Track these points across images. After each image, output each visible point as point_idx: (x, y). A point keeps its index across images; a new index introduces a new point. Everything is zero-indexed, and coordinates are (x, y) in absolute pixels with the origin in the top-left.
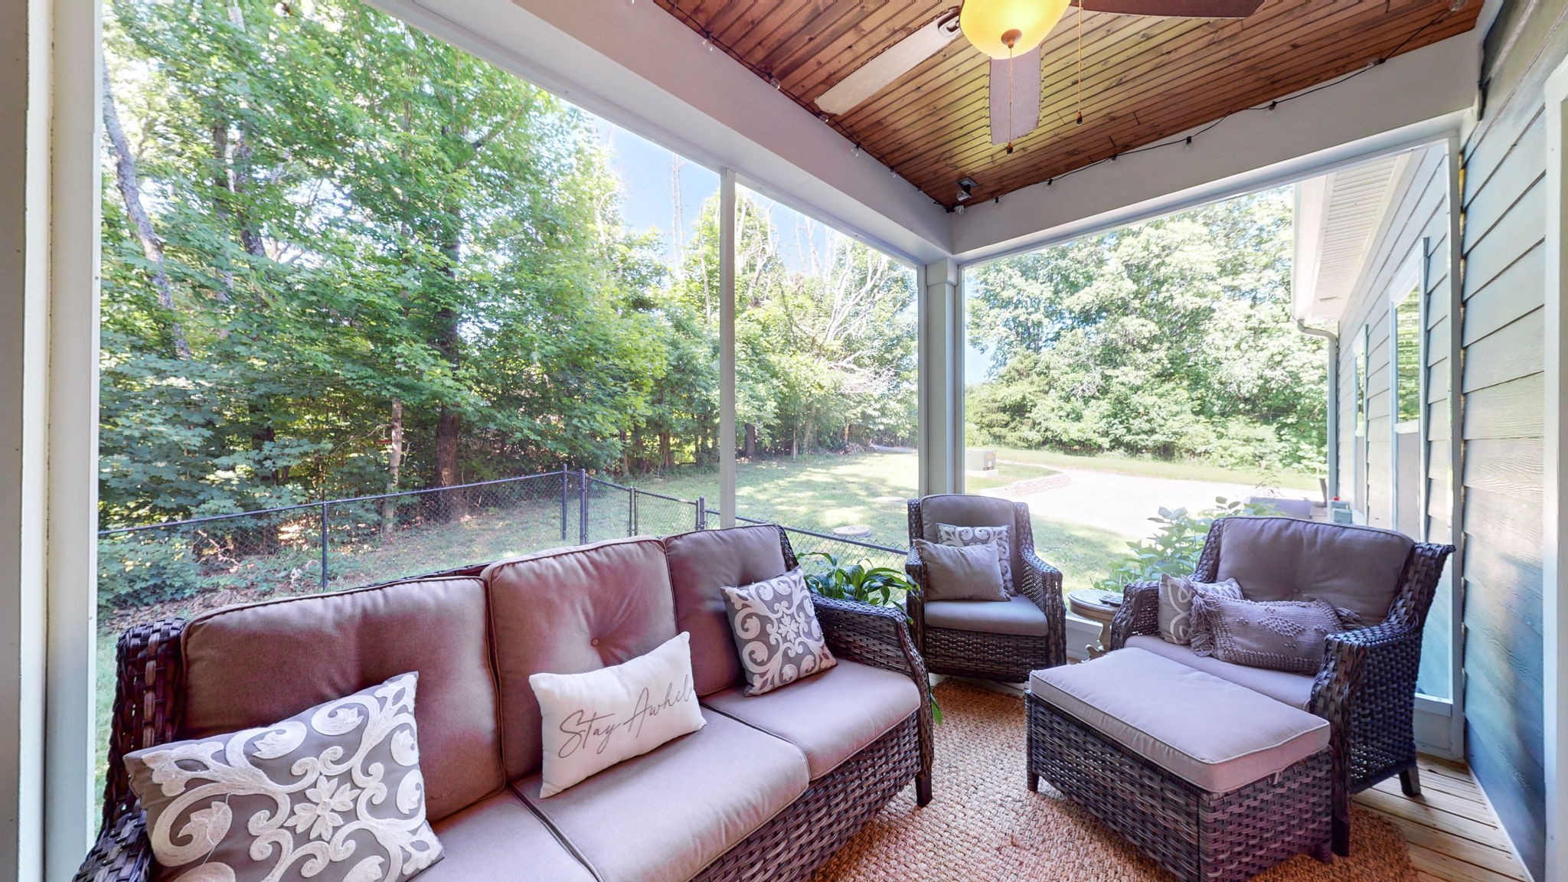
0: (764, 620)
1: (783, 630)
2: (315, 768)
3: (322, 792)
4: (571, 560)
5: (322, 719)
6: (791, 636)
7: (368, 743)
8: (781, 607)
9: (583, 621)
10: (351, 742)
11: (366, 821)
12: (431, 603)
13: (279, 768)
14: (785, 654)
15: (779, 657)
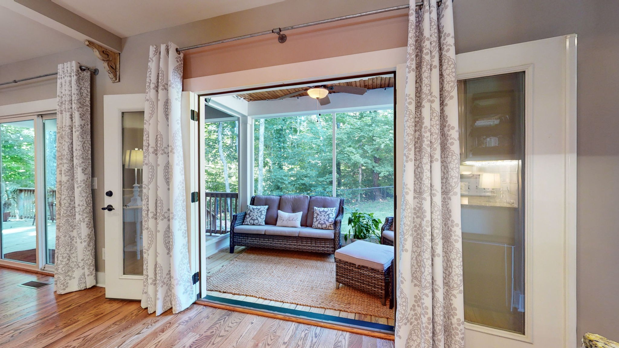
0: (318, 214)
1: (321, 217)
2: (256, 210)
3: (256, 212)
4: (292, 197)
5: (259, 207)
6: (322, 219)
7: (260, 210)
8: (323, 213)
9: (291, 207)
10: (259, 209)
11: (258, 217)
12: (273, 198)
13: (253, 209)
14: (319, 222)
15: (318, 222)
